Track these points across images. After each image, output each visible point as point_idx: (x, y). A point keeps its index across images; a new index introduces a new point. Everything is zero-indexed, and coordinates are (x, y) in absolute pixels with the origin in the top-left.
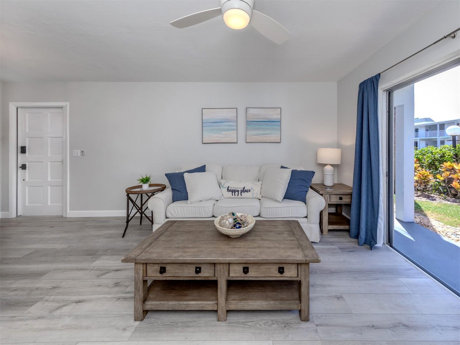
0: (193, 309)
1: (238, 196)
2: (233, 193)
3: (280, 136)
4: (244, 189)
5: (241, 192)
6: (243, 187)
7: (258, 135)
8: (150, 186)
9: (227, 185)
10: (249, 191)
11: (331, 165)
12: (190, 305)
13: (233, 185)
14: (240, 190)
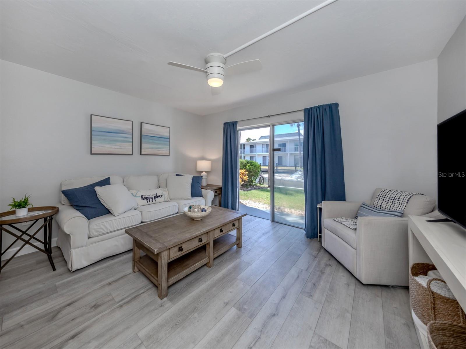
0: (197, 268)
1: (152, 202)
2: (148, 200)
3: (169, 150)
4: (156, 195)
5: (155, 198)
6: (155, 194)
7: (152, 148)
8: (30, 210)
9: (140, 194)
10: (161, 196)
11: (205, 172)
12: (196, 266)
13: (146, 194)
14: (153, 196)
